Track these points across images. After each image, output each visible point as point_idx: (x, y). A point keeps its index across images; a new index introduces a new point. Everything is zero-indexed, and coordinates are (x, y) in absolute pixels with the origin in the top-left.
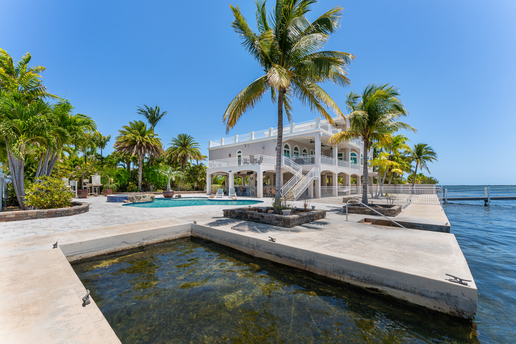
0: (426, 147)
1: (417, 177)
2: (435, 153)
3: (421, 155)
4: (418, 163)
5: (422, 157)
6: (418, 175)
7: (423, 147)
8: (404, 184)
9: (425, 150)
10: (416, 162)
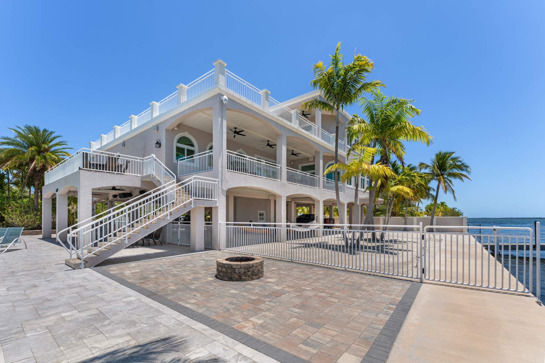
0: (453, 156)
1: (438, 208)
2: (467, 167)
3: (445, 170)
4: (439, 182)
5: (446, 173)
6: (439, 204)
7: (449, 157)
8: (419, 216)
9: (451, 162)
10: (438, 181)
